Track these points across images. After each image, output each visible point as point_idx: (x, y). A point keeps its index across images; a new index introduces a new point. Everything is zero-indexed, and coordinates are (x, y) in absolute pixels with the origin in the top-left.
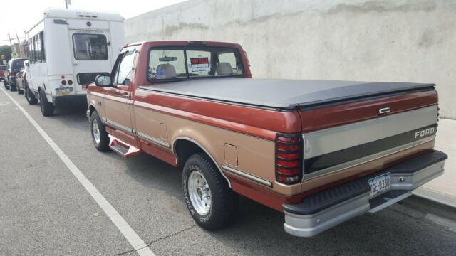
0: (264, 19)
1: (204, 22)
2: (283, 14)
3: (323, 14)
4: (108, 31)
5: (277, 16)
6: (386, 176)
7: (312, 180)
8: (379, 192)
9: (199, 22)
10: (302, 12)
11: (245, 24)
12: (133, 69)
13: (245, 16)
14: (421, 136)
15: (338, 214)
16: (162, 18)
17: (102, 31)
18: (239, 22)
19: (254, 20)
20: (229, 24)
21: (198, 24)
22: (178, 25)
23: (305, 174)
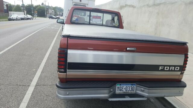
0: (159, 4)
1: (134, 4)
2: (168, 3)
3: (186, 4)
4: (87, 4)
5: (165, 3)
6: (132, 85)
7: (72, 73)
8: (124, 92)
9: (133, 4)
10: (176, 2)
11: (150, 6)
12: (66, 17)
13: (151, 3)
14: (165, 69)
15: (83, 94)
16: (120, 2)
17: (85, 4)
18: (148, 6)
19: (154, 5)
20: (144, 6)
21: (132, 5)
22: (125, 5)
23: (68, 69)
